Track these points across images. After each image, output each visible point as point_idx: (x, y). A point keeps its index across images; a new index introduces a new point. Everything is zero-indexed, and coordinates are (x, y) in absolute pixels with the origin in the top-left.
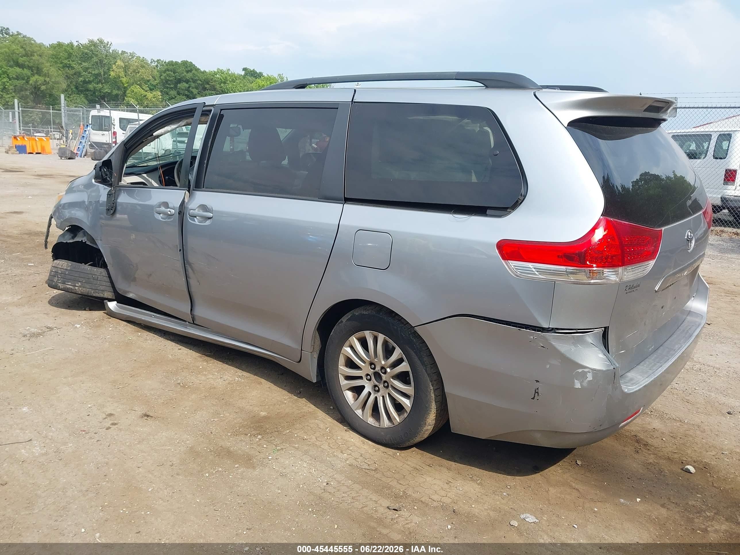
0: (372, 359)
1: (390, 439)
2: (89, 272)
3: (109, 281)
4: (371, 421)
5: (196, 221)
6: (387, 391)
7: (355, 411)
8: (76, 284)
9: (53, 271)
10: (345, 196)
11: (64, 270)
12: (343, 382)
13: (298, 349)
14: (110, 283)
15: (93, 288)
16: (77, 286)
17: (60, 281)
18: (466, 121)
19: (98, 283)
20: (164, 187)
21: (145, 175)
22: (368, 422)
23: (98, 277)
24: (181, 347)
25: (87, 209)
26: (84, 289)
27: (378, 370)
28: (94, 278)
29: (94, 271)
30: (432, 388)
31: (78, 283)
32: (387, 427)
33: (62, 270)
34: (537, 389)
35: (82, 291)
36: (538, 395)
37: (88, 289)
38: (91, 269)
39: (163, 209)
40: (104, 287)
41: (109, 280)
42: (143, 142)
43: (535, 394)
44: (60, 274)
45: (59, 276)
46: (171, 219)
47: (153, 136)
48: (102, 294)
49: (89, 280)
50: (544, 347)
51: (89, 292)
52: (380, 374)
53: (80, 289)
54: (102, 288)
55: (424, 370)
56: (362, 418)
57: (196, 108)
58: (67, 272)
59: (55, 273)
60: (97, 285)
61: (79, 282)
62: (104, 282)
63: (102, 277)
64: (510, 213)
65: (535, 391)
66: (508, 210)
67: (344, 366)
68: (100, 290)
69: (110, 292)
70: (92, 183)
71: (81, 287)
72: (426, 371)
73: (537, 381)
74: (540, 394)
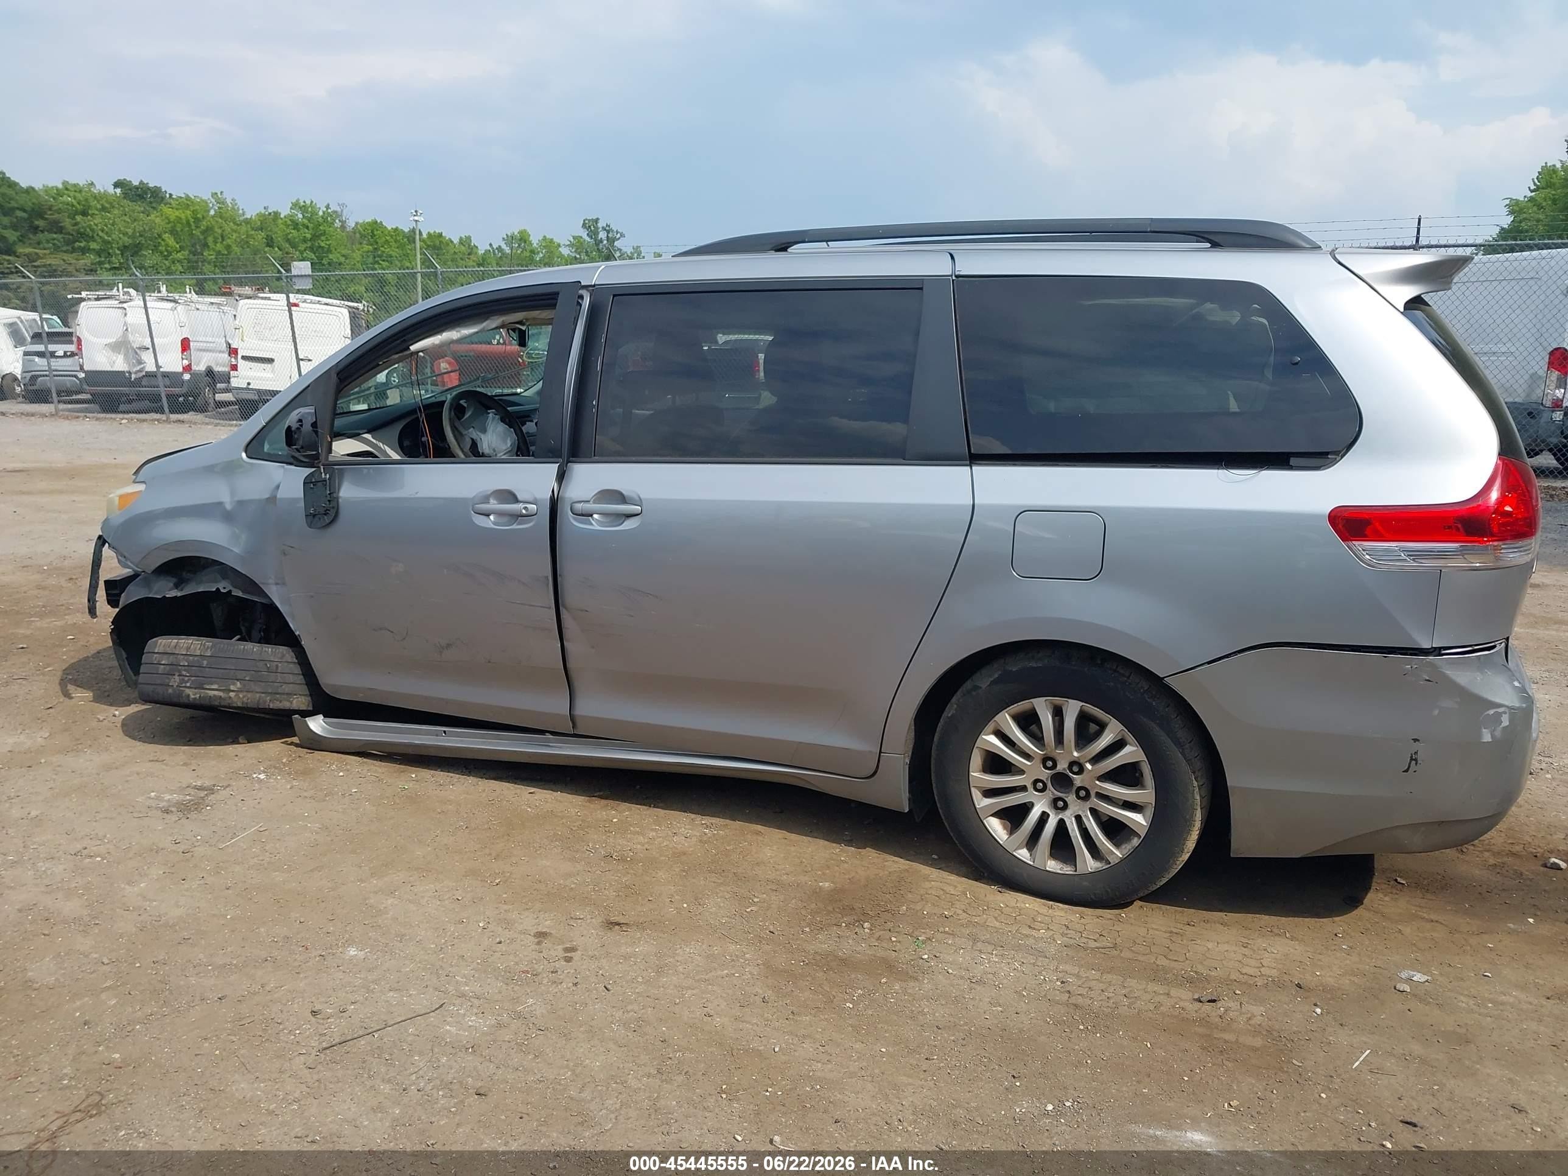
0: (1049, 750)
1: (1107, 891)
2: (256, 657)
3: (301, 673)
4: (1053, 866)
5: (596, 523)
6: (1088, 805)
7: (1014, 853)
8: (230, 685)
9: (163, 662)
10: (972, 452)
11: (196, 658)
12: (982, 803)
13: (870, 752)
14: (302, 677)
15: (270, 691)
16: (233, 691)
17: (188, 685)
18: (1209, 306)
19: (279, 678)
20: (432, 459)
21: (368, 436)
22: (1047, 869)
23: (277, 666)
24: (532, 790)
25: (228, 517)
26: (249, 695)
27: (1064, 769)
28: (268, 668)
29: (268, 653)
30: (1195, 784)
31: (234, 684)
32: (1092, 871)
33: (191, 658)
34: (1416, 753)
35: (245, 700)
36: (1416, 764)
37: (258, 695)
38: (260, 648)
39: (493, 504)
40: (291, 685)
41: (299, 669)
42: (379, 365)
43: (1410, 764)
44: (186, 668)
45: (184, 673)
46: (529, 523)
47: (407, 352)
48: (289, 701)
49: (260, 673)
50: (1429, 681)
51: (261, 701)
52: (1068, 776)
53: (241, 696)
54: (286, 688)
55: (1180, 755)
56: (1032, 863)
57: (558, 294)
58: (205, 662)
59: (168, 667)
60: (276, 684)
61: (238, 680)
62: (291, 676)
63: (286, 664)
64: (1334, 462)
65: (1412, 757)
66: (1329, 456)
67: (980, 772)
68: (283, 694)
69: (303, 695)
70: (242, 458)
71: (241, 691)
72: (1183, 754)
73: (1415, 740)
74: (1419, 762)
